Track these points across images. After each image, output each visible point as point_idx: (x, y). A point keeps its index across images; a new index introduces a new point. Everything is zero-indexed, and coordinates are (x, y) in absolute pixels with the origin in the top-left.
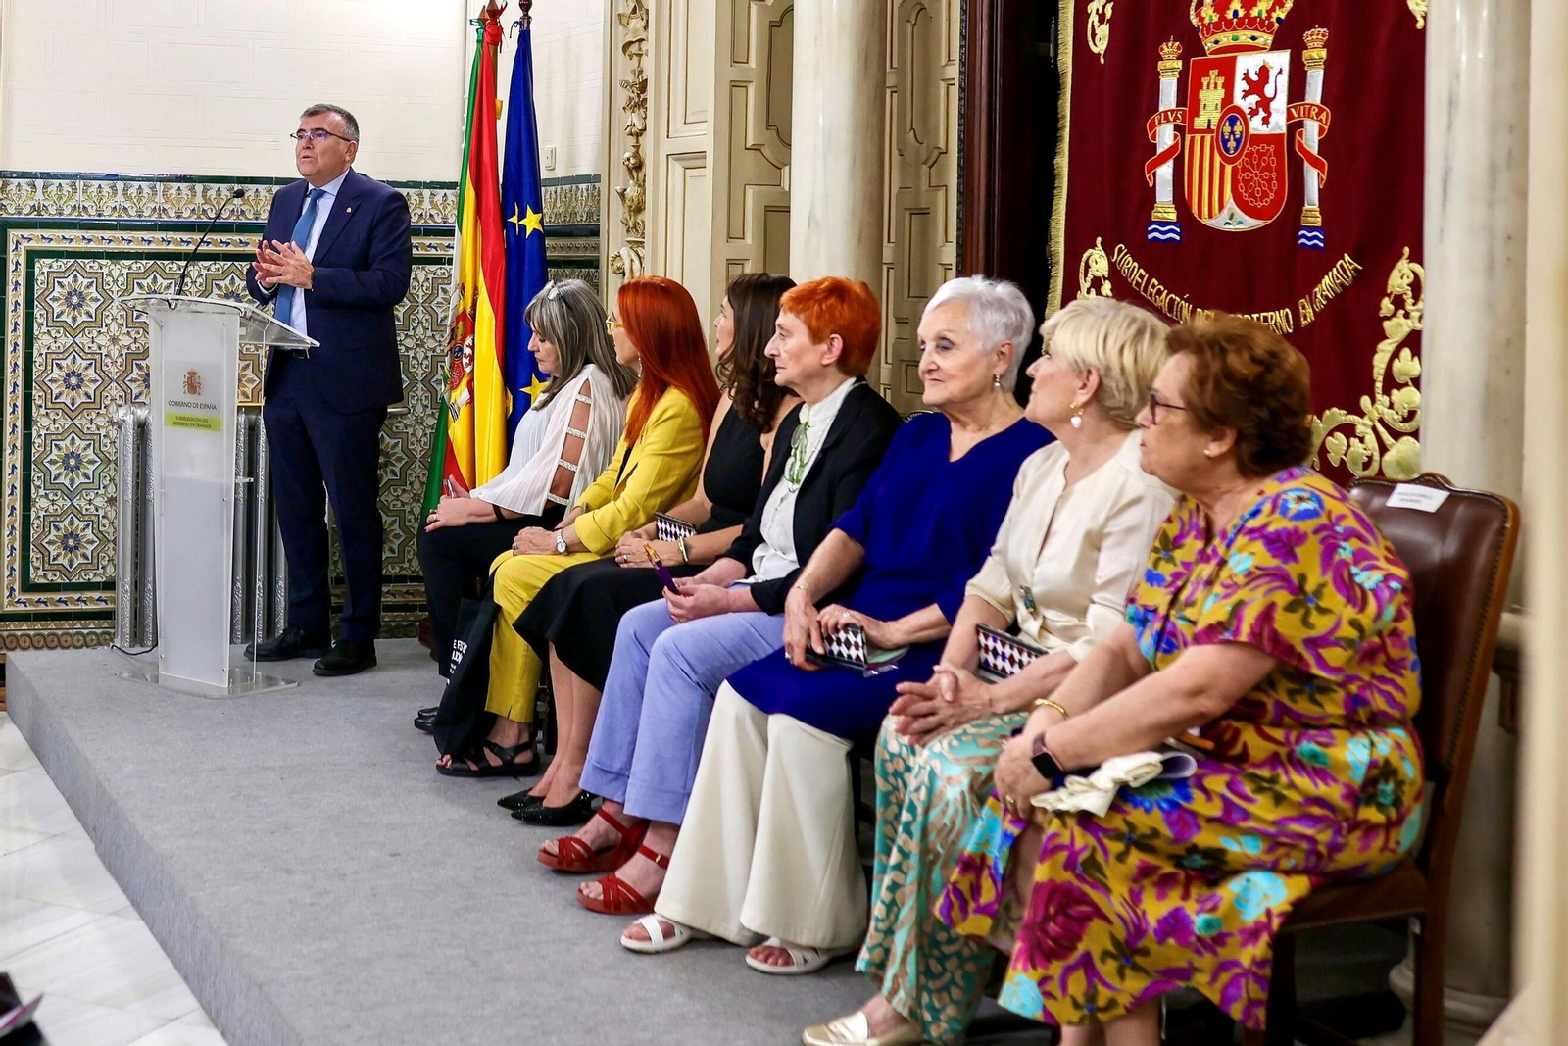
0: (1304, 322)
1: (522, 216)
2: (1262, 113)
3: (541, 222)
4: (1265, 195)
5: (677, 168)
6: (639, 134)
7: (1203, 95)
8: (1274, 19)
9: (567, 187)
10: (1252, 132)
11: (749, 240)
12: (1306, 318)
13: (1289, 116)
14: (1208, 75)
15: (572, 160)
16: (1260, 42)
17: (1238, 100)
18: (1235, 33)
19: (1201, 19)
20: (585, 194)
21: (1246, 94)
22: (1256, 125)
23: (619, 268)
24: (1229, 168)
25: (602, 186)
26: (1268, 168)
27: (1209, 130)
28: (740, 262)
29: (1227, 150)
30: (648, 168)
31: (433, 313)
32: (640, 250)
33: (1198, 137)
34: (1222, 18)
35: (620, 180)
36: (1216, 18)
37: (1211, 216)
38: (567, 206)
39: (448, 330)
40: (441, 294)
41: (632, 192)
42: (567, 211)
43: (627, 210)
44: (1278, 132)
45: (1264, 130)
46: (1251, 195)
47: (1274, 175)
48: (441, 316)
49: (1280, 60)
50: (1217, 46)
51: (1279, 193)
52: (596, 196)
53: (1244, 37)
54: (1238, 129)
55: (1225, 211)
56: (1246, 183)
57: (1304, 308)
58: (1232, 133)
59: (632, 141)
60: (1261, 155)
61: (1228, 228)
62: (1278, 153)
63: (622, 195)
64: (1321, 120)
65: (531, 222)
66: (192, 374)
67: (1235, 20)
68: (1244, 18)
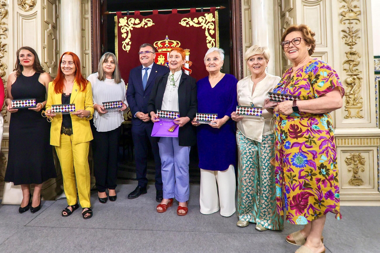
18: (167, 49)
50: (162, 51)
67: (167, 47)
68: (169, 46)
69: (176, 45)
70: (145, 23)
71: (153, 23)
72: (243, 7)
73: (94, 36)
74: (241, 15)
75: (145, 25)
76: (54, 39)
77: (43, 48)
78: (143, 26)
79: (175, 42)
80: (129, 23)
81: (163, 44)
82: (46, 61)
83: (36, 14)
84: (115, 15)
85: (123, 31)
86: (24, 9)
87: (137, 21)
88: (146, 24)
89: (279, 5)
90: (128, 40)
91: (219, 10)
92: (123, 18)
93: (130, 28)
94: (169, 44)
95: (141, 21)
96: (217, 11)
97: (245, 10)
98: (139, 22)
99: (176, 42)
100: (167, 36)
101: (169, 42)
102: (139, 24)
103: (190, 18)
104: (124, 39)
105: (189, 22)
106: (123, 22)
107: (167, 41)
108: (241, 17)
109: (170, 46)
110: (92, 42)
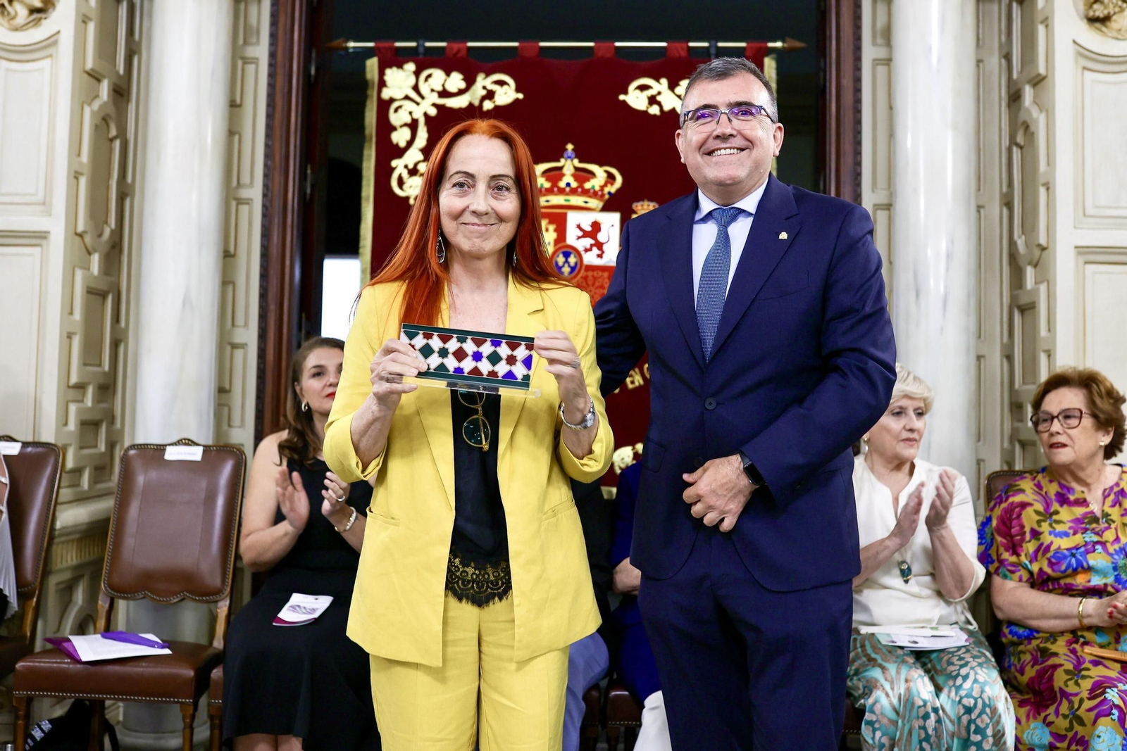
0: (631, 386)
8: (605, 192)
10: (586, 263)
12: (633, 383)
17: (571, 241)
18: (567, 197)
21: (579, 238)
22: (591, 258)
26: (602, 287)
29: (562, 273)
36: (547, 186)
44: (610, 264)
45: (598, 262)
49: (611, 219)
50: (548, 204)
53: (577, 200)
54: (572, 260)
58: (566, 261)
60: (595, 278)
67: (568, 189)
68: (578, 187)
69: (605, 185)
70: (484, 92)
71: (518, 90)
72: (869, 52)
73: (278, 132)
74: (858, 80)
75: (483, 99)
76: (116, 138)
77: (73, 174)
78: (476, 103)
79: (600, 172)
80: (424, 88)
81: (553, 175)
82: (80, 229)
83: (55, 43)
84: (369, 53)
85: (396, 118)
86: (6, 19)
87: (456, 81)
88: (490, 95)
89: (1004, 53)
90: (413, 156)
91: (780, 55)
92: (400, 66)
93: (427, 107)
94: (575, 177)
95: (470, 81)
96: (774, 56)
97: (876, 62)
98: (463, 85)
99: (606, 172)
100: (570, 147)
101: (577, 169)
102: (461, 92)
103: (664, 81)
104: (400, 152)
105: (659, 93)
106: (399, 81)
107: (569, 165)
108: (858, 90)
109: (581, 186)
110: (268, 155)
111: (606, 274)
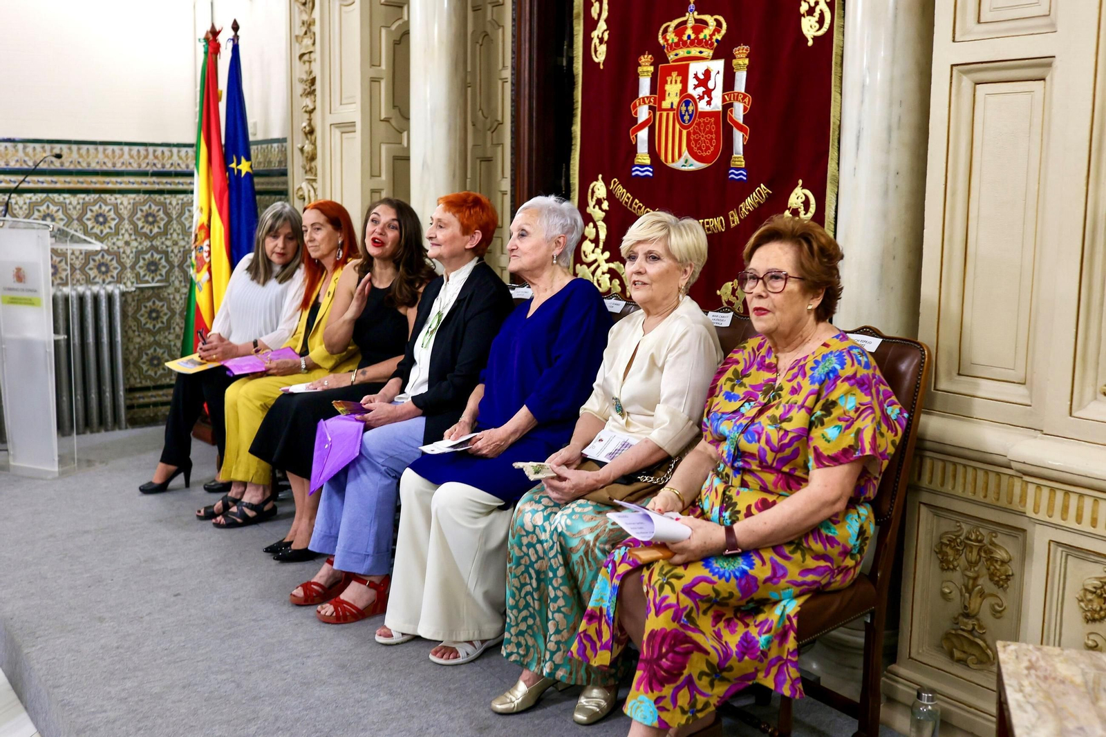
0: (732, 225)
1: (239, 163)
2: (706, 99)
3: (251, 167)
4: (708, 148)
5: (337, 133)
6: (311, 112)
7: (668, 87)
8: (714, 40)
9: (264, 146)
10: (700, 110)
11: (384, 177)
12: (733, 222)
13: (724, 100)
14: (670, 75)
15: (267, 129)
16: (704, 55)
17: (690, 90)
18: (689, 49)
19: (667, 41)
20: (277, 150)
21: (696, 87)
22: (703, 106)
23: (301, 195)
24: (685, 132)
25: (288, 145)
26: (710, 132)
27: (672, 109)
28: (378, 191)
29: (684, 121)
30: (318, 133)
31: (183, 225)
32: (314, 184)
33: (665, 114)
34: (680, 39)
35: (299, 141)
36: (676, 40)
37: (673, 161)
38: (265, 157)
39: (193, 236)
40: (187, 213)
41: (308, 147)
42: (265, 161)
43: (305, 159)
44: (717, 110)
45: (708, 109)
46: (700, 148)
47: (714, 136)
48: (188, 226)
49: (718, 66)
50: (676, 57)
51: (717, 147)
52: (284, 152)
53: (695, 51)
54: (691, 108)
55: (683, 157)
56: (696, 141)
57: (732, 216)
58: (687, 110)
59: (307, 116)
60: (706, 124)
61: (683, 168)
62: (717, 123)
63: (302, 150)
64: (745, 103)
65: (245, 167)
66: (19, 270)
67: (689, 41)
68: (695, 39)
69: (713, 34)
79: (711, 21)
81: (680, 30)
90: (601, 27)
94: (694, 28)
99: (716, 20)
100: (692, 1)
104: (595, 24)
111: (713, 120)
